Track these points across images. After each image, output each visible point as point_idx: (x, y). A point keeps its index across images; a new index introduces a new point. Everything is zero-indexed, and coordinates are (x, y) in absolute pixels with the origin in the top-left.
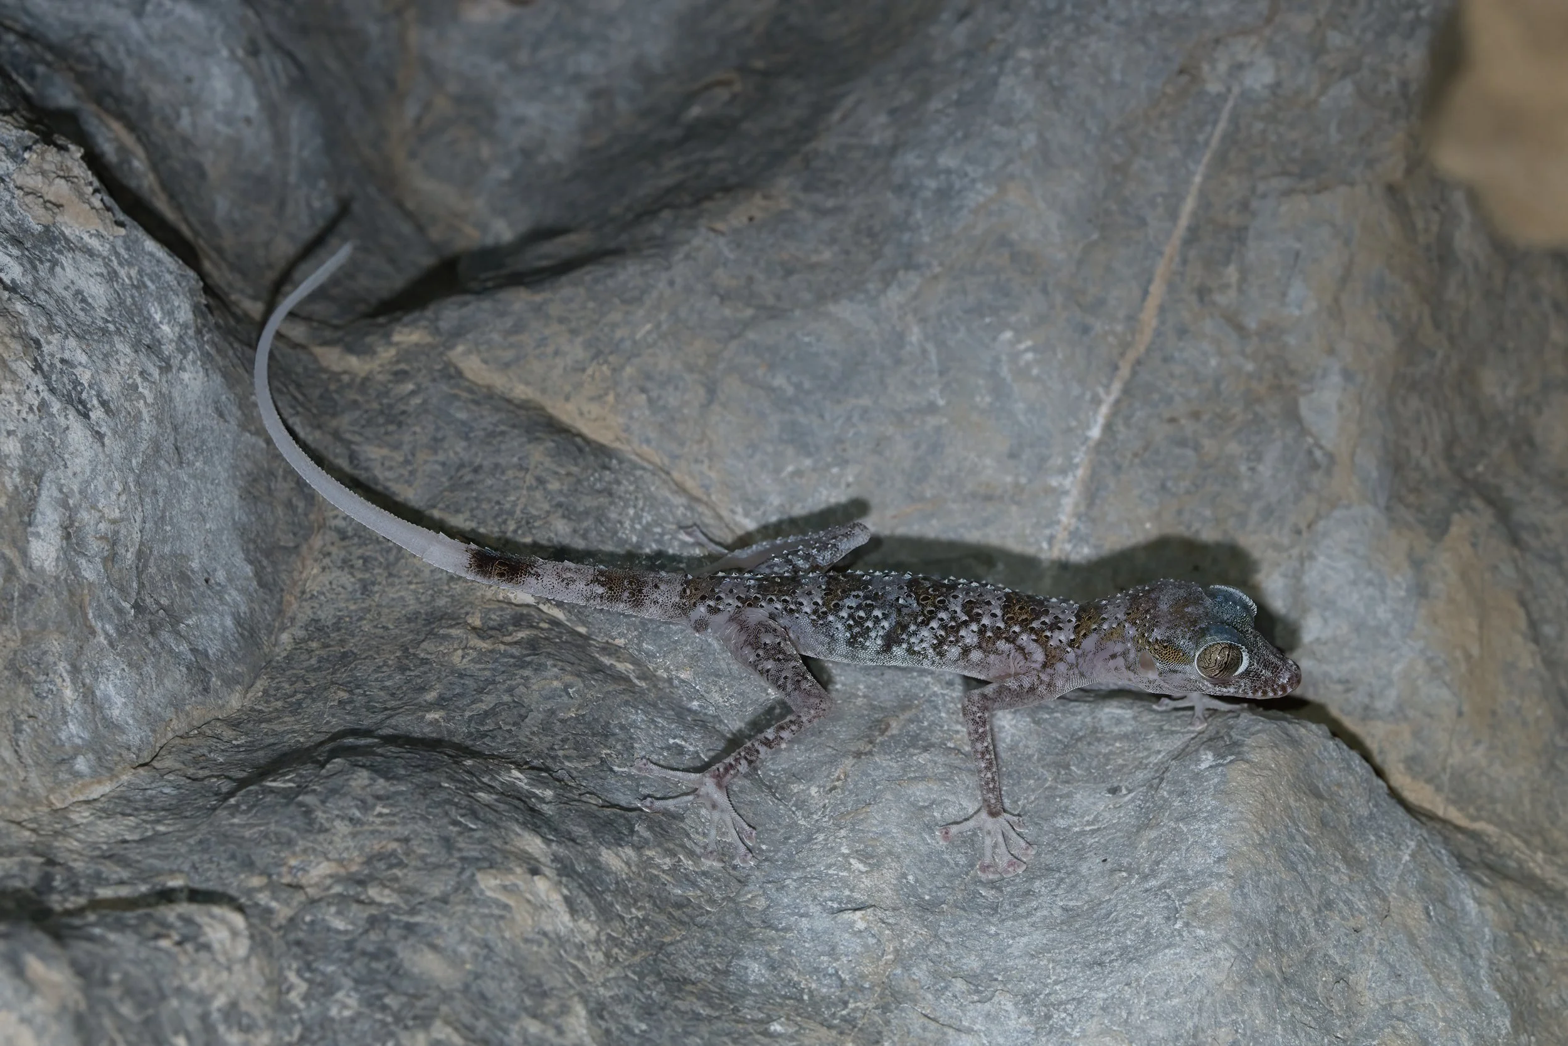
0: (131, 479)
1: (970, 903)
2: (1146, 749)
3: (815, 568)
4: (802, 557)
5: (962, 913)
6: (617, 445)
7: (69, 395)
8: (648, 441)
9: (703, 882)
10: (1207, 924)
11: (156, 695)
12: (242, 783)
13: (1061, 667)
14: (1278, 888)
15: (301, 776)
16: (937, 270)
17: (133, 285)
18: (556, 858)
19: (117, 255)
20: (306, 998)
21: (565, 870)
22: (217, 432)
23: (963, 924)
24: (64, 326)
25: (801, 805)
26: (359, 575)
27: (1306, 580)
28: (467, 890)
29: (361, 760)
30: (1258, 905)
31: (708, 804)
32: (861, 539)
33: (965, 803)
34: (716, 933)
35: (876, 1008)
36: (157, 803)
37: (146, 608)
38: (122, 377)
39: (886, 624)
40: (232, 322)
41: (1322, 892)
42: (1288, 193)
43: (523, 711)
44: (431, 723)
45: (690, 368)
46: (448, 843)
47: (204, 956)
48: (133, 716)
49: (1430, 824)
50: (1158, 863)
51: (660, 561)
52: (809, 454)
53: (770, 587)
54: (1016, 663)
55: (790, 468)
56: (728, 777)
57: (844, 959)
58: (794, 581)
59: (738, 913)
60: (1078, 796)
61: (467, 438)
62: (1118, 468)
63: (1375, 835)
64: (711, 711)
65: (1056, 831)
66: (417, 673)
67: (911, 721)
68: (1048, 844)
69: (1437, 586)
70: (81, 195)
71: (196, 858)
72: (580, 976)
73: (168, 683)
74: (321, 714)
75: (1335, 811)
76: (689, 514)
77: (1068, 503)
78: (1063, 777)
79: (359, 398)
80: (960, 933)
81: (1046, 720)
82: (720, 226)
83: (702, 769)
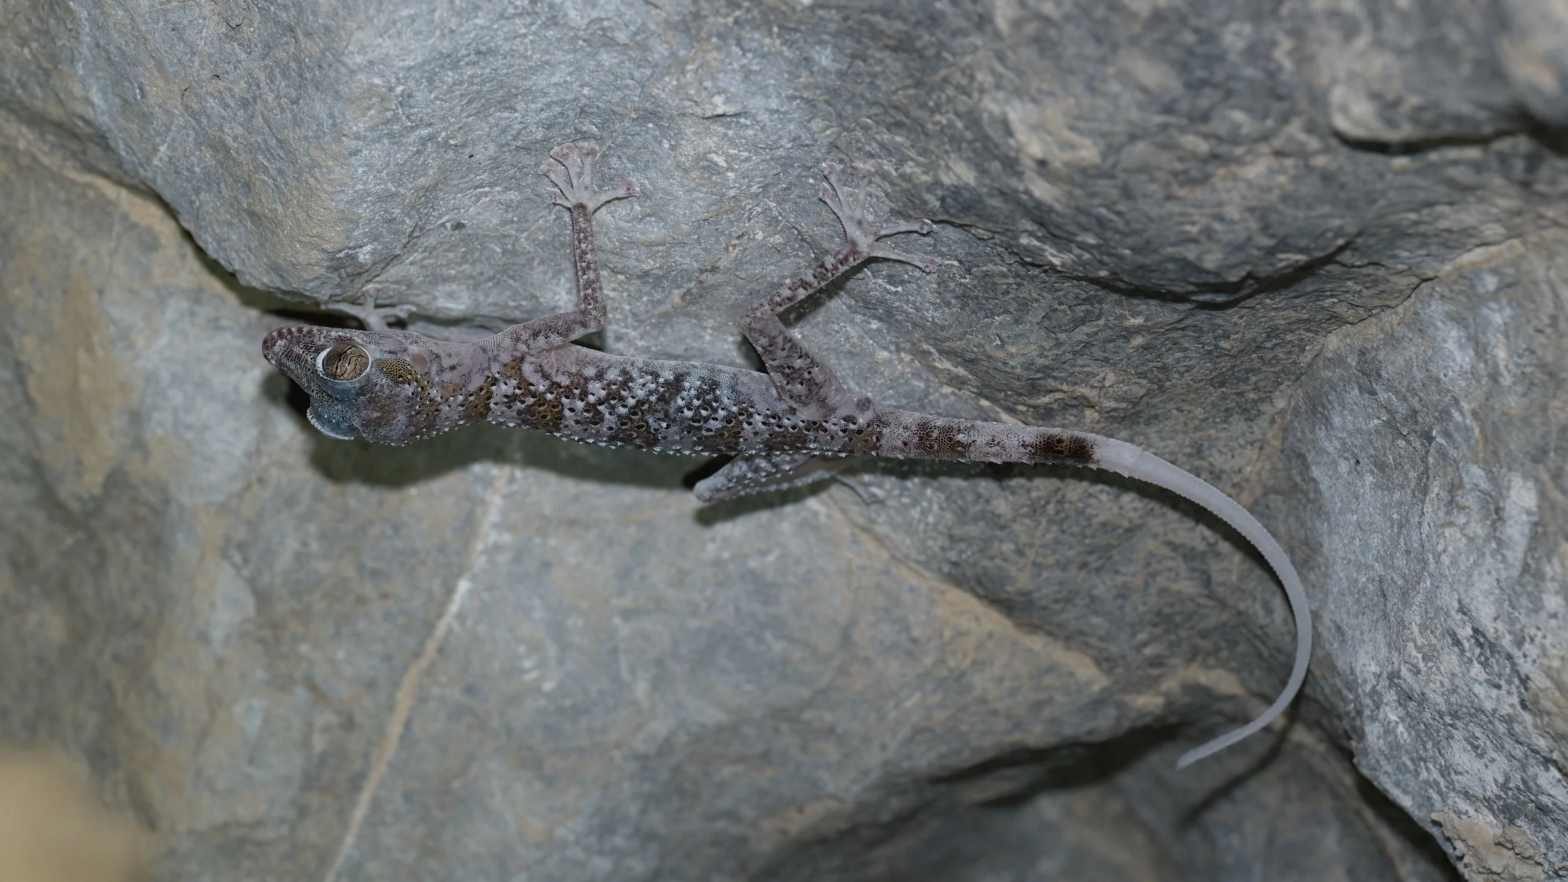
0: (1432, 566)
1: (608, 118)
2: (423, 267)
3: (749, 459)
4: (762, 470)
5: (616, 109)
6: (943, 587)
7: (1492, 652)
8: (912, 590)
9: (873, 148)
10: (371, 89)
11: (1413, 349)
12: (1329, 259)
13: (505, 358)
14: (297, 122)
15: (1272, 265)
16: (617, 754)
17: (1425, 761)
18: (1020, 175)
19: (1440, 793)
20: (1274, 44)
21: (1011, 164)
22: (1343, 610)
23: (617, 97)
24: (1497, 722)
25: (772, 222)
26: (1204, 463)
27: (254, 432)
28: (1110, 146)
29: (1211, 279)
30: (318, 106)
31: (865, 225)
32: (703, 486)
33: (609, 218)
34: (863, 97)
35: (705, 17)
36: (1416, 241)
37: (1420, 436)
38: (1438, 669)
39: (680, 402)
40: (1325, 721)
41: (252, 117)
42: (259, 824)
43: (1046, 323)
44: (1139, 314)
45: (867, 661)
46: (1127, 193)
47: (1377, 86)
48: (1437, 329)
49: (136, 181)
50: (418, 151)
51: (902, 470)
52: (752, 572)
53: (793, 441)
54: (550, 362)
55: (771, 558)
56: (845, 252)
57: (736, 66)
58: (770, 447)
59: (840, 116)
60: (495, 221)
61: (1093, 599)
62: (442, 550)
63: (193, 172)
64: (858, 318)
65: (519, 188)
66: (1151, 364)
67: (660, 302)
68: (526, 175)
69: (119, 422)
70: (1476, 855)
71: (1380, 186)
72: (1001, 58)
73: (1400, 361)
74: (1248, 325)
75: (236, 198)
76: (873, 515)
77: (493, 516)
78: (509, 241)
79: (1198, 641)
80: (618, 89)
81: (525, 299)
82: (832, 804)
83: (871, 260)
